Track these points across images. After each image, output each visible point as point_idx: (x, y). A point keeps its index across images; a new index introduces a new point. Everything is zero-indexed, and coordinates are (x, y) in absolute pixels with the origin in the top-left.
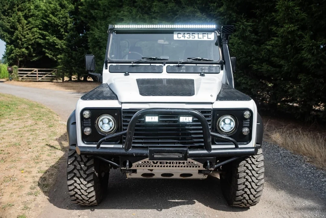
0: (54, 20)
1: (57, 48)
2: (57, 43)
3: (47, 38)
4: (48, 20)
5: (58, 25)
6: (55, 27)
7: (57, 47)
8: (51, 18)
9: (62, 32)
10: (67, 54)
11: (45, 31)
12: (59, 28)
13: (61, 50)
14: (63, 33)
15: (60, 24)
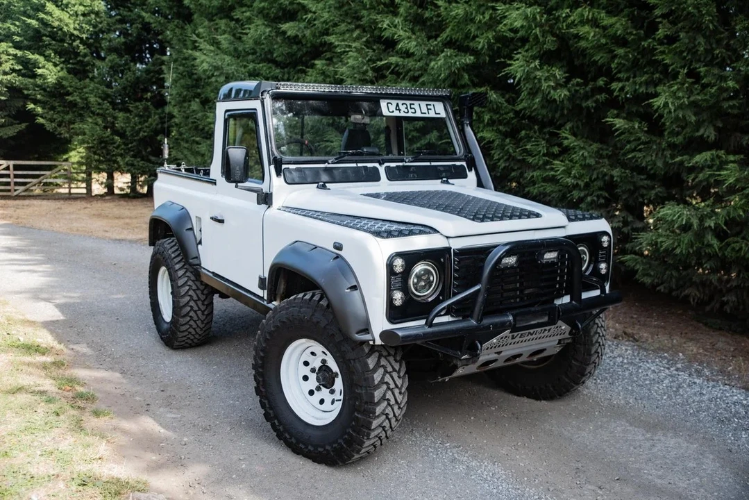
0: (60, 20)
1: (71, 102)
2: (71, 87)
3: (39, 71)
4: (41, 21)
5: (72, 35)
6: (62, 41)
7: (70, 98)
8: (50, 14)
9: (85, 56)
10: (100, 121)
11: (33, 54)
12: (75, 44)
13: (83, 108)
14: (87, 59)
15: (76, 33)
